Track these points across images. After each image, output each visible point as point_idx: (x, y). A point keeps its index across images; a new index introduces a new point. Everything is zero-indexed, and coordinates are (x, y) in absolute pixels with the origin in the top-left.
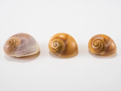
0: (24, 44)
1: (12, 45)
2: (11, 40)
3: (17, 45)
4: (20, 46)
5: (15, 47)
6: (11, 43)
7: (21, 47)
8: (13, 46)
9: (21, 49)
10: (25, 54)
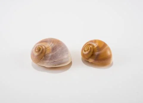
0: (55, 53)
1: (42, 53)
2: (40, 47)
3: (47, 54)
4: (50, 55)
5: (45, 56)
6: (41, 50)
7: (52, 56)
8: (42, 55)
9: (52, 58)
10: (56, 65)
